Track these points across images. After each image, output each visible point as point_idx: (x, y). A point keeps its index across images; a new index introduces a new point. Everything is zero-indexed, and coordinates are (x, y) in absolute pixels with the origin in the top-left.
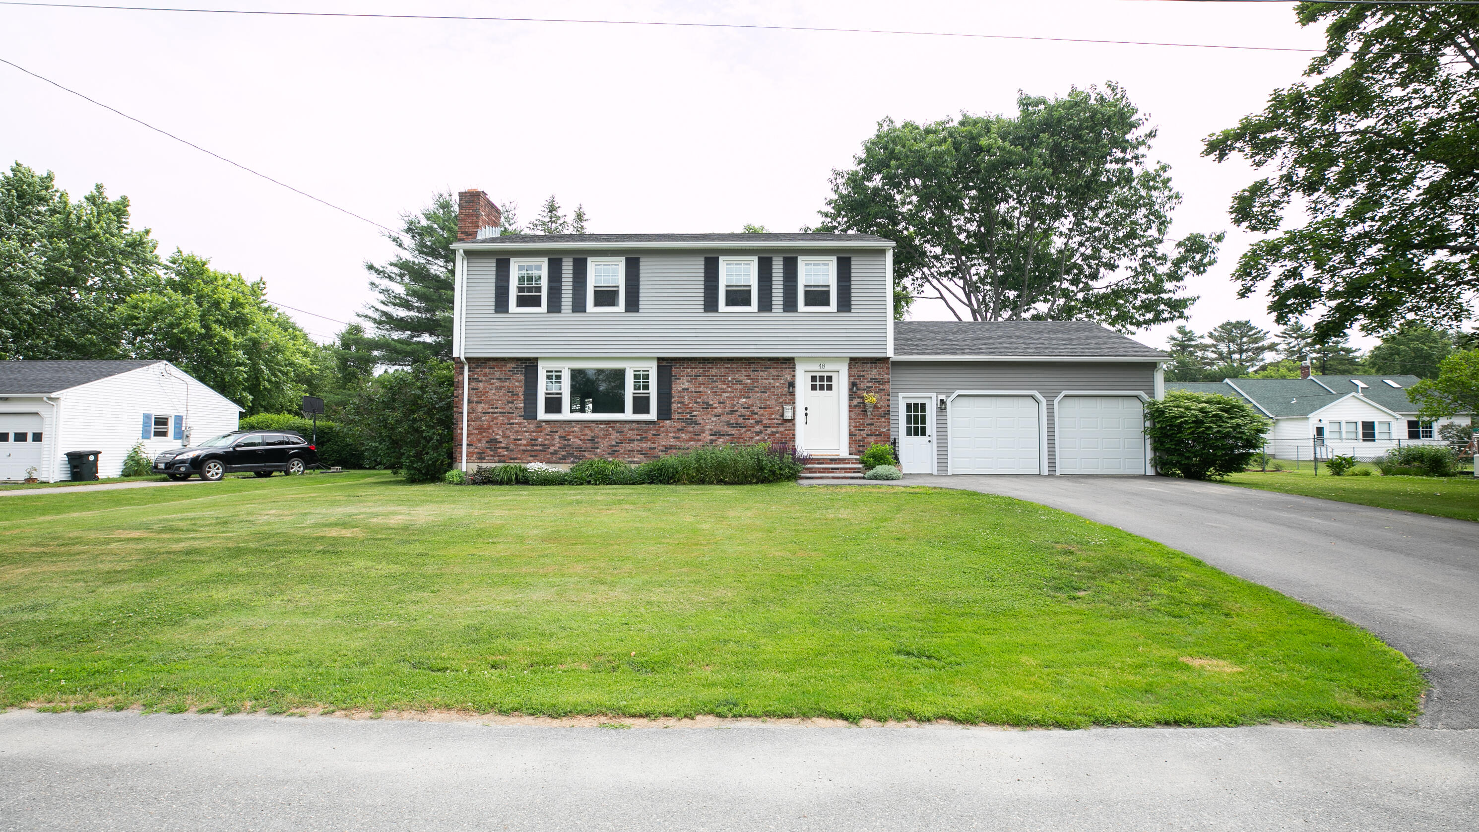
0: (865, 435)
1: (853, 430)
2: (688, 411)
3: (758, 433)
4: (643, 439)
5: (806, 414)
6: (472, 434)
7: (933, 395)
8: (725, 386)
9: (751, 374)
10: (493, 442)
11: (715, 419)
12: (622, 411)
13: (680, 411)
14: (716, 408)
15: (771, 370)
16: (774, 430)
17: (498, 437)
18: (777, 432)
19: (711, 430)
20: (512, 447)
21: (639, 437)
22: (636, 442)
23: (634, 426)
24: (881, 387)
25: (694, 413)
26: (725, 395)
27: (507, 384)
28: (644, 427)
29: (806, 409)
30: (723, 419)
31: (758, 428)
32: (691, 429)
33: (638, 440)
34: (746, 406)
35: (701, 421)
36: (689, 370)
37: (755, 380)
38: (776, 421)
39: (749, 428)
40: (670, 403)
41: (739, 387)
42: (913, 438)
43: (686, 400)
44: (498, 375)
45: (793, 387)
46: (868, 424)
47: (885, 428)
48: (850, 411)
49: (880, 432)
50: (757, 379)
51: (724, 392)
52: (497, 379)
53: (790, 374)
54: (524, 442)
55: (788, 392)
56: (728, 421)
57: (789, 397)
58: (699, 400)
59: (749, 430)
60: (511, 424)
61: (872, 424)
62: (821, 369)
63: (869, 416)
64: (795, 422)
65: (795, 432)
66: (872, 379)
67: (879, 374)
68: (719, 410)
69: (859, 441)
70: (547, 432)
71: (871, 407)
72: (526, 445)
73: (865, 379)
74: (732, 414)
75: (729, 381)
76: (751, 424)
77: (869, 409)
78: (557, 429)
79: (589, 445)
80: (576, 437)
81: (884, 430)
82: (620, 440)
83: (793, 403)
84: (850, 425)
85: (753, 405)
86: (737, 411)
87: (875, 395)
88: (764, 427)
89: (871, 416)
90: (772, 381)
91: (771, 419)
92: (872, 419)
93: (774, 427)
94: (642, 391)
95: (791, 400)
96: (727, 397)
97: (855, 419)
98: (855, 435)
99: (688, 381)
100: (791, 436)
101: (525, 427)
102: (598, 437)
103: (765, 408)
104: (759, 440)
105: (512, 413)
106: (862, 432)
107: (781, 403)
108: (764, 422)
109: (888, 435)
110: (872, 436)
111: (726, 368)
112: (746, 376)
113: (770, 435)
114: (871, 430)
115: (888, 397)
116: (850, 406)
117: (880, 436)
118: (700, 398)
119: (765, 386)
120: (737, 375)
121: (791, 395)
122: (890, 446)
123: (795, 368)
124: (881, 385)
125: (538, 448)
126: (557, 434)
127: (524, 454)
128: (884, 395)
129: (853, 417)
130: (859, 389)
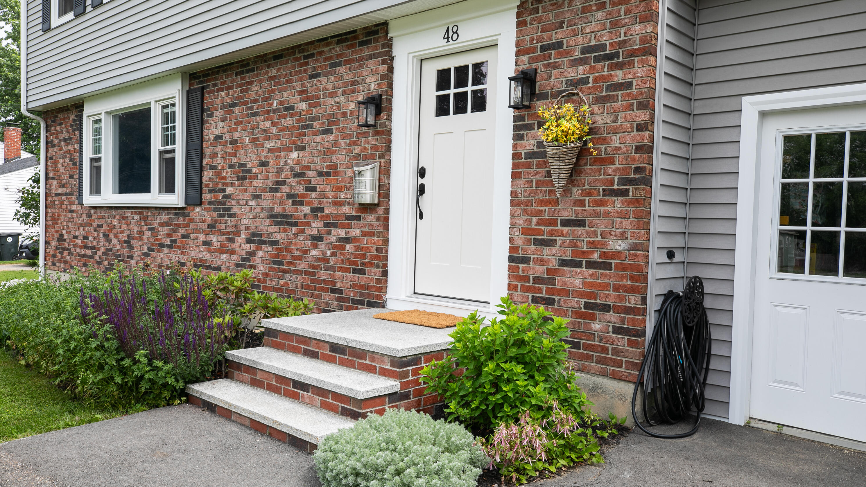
0: (553, 263)
1: (519, 241)
2: (220, 186)
3: (317, 239)
4: (173, 244)
5: (421, 190)
8: (268, 124)
9: (308, 83)
10: (61, 239)
11: (253, 203)
12: (146, 189)
13: (211, 186)
14: (255, 177)
15: (342, 69)
16: (342, 233)
17: (64, 232)
18: (347, 240)
19: (248, 228)
20: (72, 249)
21: (168, 241)
22: (166, 250)
23: (164, 217)
24: (619, 76)
25: (229, 190)
26: (269, 144)
27: (69, 147)
28: (174, 219)
29: (422, 173)
30: (265, 203)
31: (316, 227)
32: (224, 227)
33: (169, 246)
34: (297, 170)
35: (235, 210)
36: (223, 94)
37: (314, 101)
38: (346, 210)
39: (301, 226)
40: (200, 168)
41: (289, 122)
43: (219, 162)
44: (64, 135)
45: (378, 113)
46: (566, 223)
47: (623, 236)
48: (515, 176)
49: (604, 255)
50: (317, 97)
51: (267, 139)
52: (65, 140)
53: (375, 72)
54: (79, 242)
55: (367, 125)
56: (272, 209)
57: (373, 141)
58: (234, 160)
59: (302, 232)
60: (72, 211)
61: (581, 223)
62: (452, 46)
63: (566, 191)
64: (387, 211)
65: (386, 242)
66: (585, 50)
67: (615, 25)
68: (258, 183)
69: (537, 280)
70: (94, 225)
71: (559, 157)
72: (80, 247)
73: (568, 53)
74: (276, 190)
75: (276, 111)
76: (305, 216)
77: (555, 165)
78: (103, 221)
79: (125, 251)
80: (116, 237)
81: (621, 245)
82: (152, 244)
83: (381, 156)
84: (512, 225)
85: (308, 168)
86: (284, 182)
87: (585, 108)
88: (326, 225)
89: (576, 192)
90: (342, 99)
91: (337, 203)
92: (582, 203)
93: (342, 226)
94: (170, 147)
95: (375, 148)
96: (271, 150)
97: (528, 203)
98: (525, 260)
99: (223, 120)
100: (374, 252)
101: (81, 217)
102: (133, 238)
103: (328, 174)
104: (317, 259)
105: (71, 194)
106: (546, 251)
107: (356, 157)
108: (327, 211)
109: (638, 268)
110: (578, 265)
111: (272, 78)
112: (301, 92)
113: (335, 247)
114: (573, 244)
115: (643, 116)
116: (515, 156)
117: (607, 266)
118: (235, 155)
119: (330, 115)
120: (286, 95)
121: (377, 133)
122: (643, 312)
123: (395, 52)
124: (620, 66)
125: (88, 252)
126: (102, 230)
127: (79, 260)
128: (630, 108)
129: (522, 197)
130: (543, 96)
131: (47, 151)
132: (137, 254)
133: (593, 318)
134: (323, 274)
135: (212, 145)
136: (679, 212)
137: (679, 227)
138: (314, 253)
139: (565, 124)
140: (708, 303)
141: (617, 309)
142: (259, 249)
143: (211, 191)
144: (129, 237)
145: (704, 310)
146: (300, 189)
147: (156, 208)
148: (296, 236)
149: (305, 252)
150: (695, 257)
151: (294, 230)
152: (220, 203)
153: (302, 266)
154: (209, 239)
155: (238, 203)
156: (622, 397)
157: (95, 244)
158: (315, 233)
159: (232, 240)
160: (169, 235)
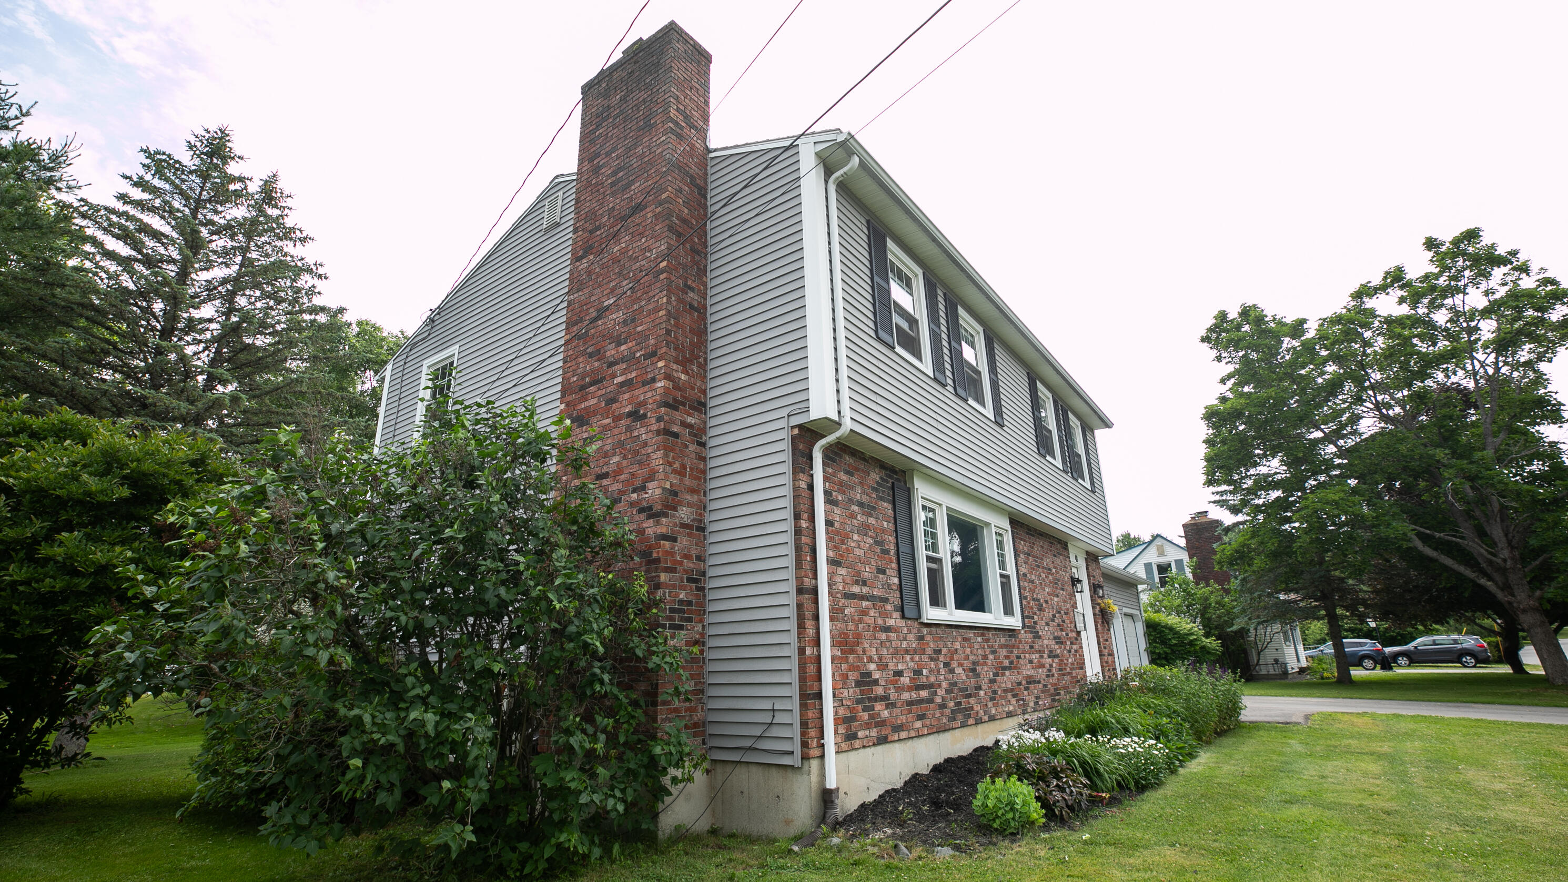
2: (1031, 614)
3: (1069, 652)
4: (1011, 666)
6: (834, 659)
11: (1046, 629)
13: (1026, 612)
14: (1045, 610)
16: (1075, 647)
17: (872, 667)
19: (1047, 647)
21: (1008, 663)
23: (1002, 639)
25: (1035, 618)
27: (872, 521)
28: (1009, 641)
30: (1050, 628)
32: (1037, 646)
33: (1008, 668)
35: (1040, 633)
36: (1022, 543)
38: (1074, 634)
43: (1028, 594)
46: (1106, 640)
47: (1112, 645)
48: (1096, 622)
54: (905, 680)
57: (1074, 599)
60: (887, 629)
62: (1076, 563)
65: (1084, 651)
70: (929, 651)
72: (910, 689)
80: (960, 665)
81: (1112, 648)
82: (996, 668)
83: (1077, 607)
90: (1064, 574)
91: (1071, 631)
94: (1002, 572)
101: (905, 639)
103: (1067, 614)
105: (885, 600)
107: (1072, 606)
110: (1109, 655)
111: (1041, 546)
116: (1094, 615)
117: (1112, 655)
125: (924, 694)
126: (942, 658)
127: (910, 712)
129: (1099, 630)
132: (984, 683)
134: (1074, 672)
135: (1023, 579)
143: (1027, 617)
144: (974, 663)
146: (1061, 621)
147: (995, 629)
148: (1064, 651)
151: (1062, 647)
152: (1032, 627)
154: (1030, 658)
155: (1041, 628)
157: (932, 679)
158: (1069, 648)
159: (1043, 657)
160: (1008, 657)
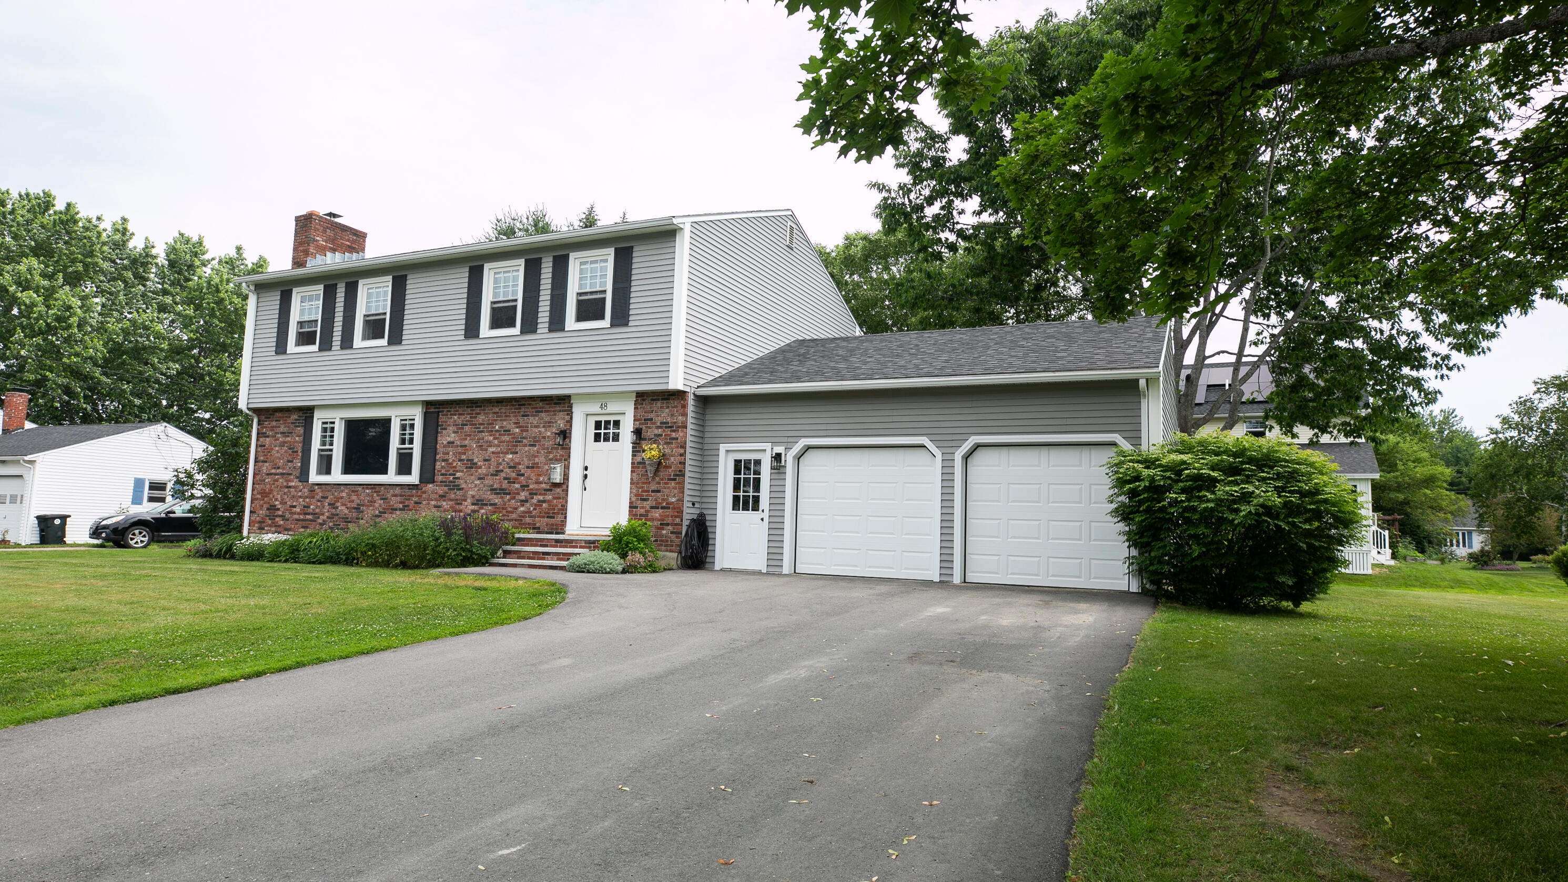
0: (648, 508)
1: (634, 499)
2: (451, 472)
3: (523, 502)
4: (405, 508)
5: (586, 476)
6: (257, 499)
7: (768, 446)
8: (491, 438)
9: (521, 419)
10: (272, 508)
11: (478, 482)
12: (384, 471)
13: (443, 471)
14: (480, 467)
15: (543, 415)
16: (541, 498)
17: (277, 503)
18: (544, 501)
19: (473, 496)
20: (287, 515)
21: (400, 506)
22: (398, 512)
23: (397, 491)
24: (674, 435)
25: (458, 475)
26: (491, 449)
27: (289, 439)
28: (408, 492)
29: (586, 468)
30: (487, 482)
31: (523, 495)
32: (453, 496)
33: (400, 510)
34: (512, 464)
35: (463, 486)
36: (456, 417)
37: (524, 429)
38: (543, 486)
39: (513, 495)
40: (435, 461)
41: (507, 438)
42: (741, 514)
43: (451, 457)
44: (283, 429)
45: (565, 438)
46: (653, 491)
47: (674, 496)
48: (632, 472)
49: (667, 504)
50: (527, 427)
51: (490, 446)
52: (282, 433)
53: (564, 419)
54: (298, 510)
55: (559, 445)
56: (492, 486)
57: (561, 452)
58: (463, 457)
59: (514, 498)
60: (291, 487)
61: (659, 491)
62: (603, 411)
63: (653, 478)
64: (567, 487)
65: (567, 502)
66: (661, 423)
67: (672, 415)
68: (483, 471)
69: (641, 515)
70: (318, 497)
71: (651, 465)
72: (299, 514)
73: (655, 423)
74: (496, 475)
75: (497, 431)
76: (517, 489)
77: (649, 468)
78: (327, 494)
79: (354, 515)
80: (343, 505)
81: (674, 500)
82: (384, 509)
83: (565, 460)
84: (631, 492)
85: (519, 464)
86: (502, 471)
87: (661, 447)
88: (530, 494)
89: (657, 479)
90: (543, 430)
91: (538, 483)
92: (659, 483)
93: (540, 494)
94: (407, 446)
95: (563, 456)
96: (493, 453)
97: (638, 483)
98: (636, 507)
99: (454, 432)
100: (560, 506)
101: (301, 492)
102: (363, 505)
103: (533, 467)
104: (524, 512)
105: (291, 474)
106: (645, 503)
107: (551, 460)
108: (531, 487)
109: (679, 508)
110: (658, 508)
111: (494, 413)
112: (515, 423)
113: (536, 505)
114: (656, 500)
115: (682, 451)
116: (633, 463)
117: (669, 508)
118: (465, 454)
119: (535, 437)
120: (505, 423)
121: (563, 448)
122: (682, 525)
123: (574, 410)
124: (674, 431)
125: (309, 517)
126: (327, 501)
127: (296, 524)
128: (677, 447)
129: (635, 480)
130: (645, 439)
131: (258, 440)
132: (367, 516)
133: (663, 529)
134: (528, 520)
135: (444, 446)
136: (698, 488)
137: (698, 494)
138: (522, 509)
139: (653, 453)
140: (708, 524)
141: (672, 524)
142: (481, 508)
143: (442, 475)
144: (358, 505)
145: (706, 527)
146: (514, 475)
147: (390, 485)
148: (509, 501)
149: (516, 509)
150: (704, 506)
151: (508, 497)
152: (451, 482)
153: (514, 516)
154: (439, 504)
155: (466, 482)
156: (673, 559)
157: (317, 511)
158: (523, 498)
159: (461, 504)
160: (401, 503)
